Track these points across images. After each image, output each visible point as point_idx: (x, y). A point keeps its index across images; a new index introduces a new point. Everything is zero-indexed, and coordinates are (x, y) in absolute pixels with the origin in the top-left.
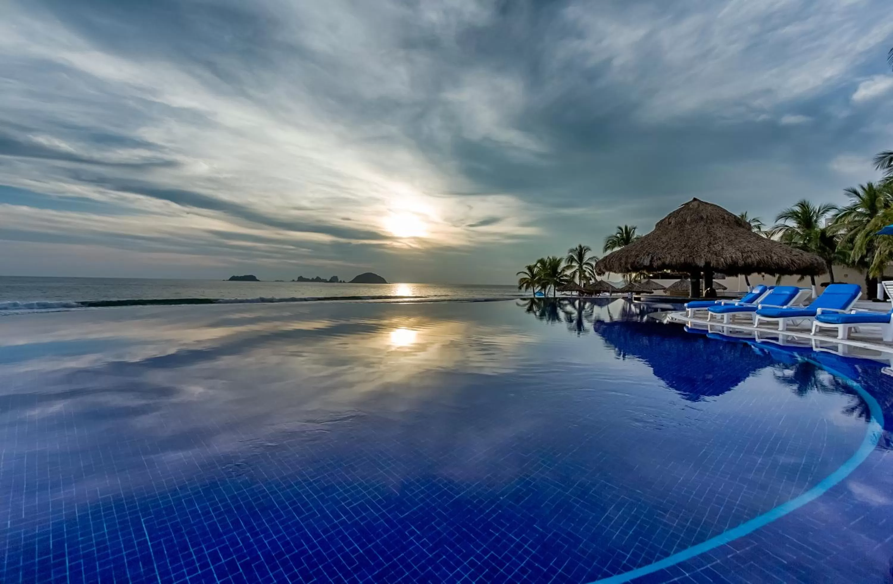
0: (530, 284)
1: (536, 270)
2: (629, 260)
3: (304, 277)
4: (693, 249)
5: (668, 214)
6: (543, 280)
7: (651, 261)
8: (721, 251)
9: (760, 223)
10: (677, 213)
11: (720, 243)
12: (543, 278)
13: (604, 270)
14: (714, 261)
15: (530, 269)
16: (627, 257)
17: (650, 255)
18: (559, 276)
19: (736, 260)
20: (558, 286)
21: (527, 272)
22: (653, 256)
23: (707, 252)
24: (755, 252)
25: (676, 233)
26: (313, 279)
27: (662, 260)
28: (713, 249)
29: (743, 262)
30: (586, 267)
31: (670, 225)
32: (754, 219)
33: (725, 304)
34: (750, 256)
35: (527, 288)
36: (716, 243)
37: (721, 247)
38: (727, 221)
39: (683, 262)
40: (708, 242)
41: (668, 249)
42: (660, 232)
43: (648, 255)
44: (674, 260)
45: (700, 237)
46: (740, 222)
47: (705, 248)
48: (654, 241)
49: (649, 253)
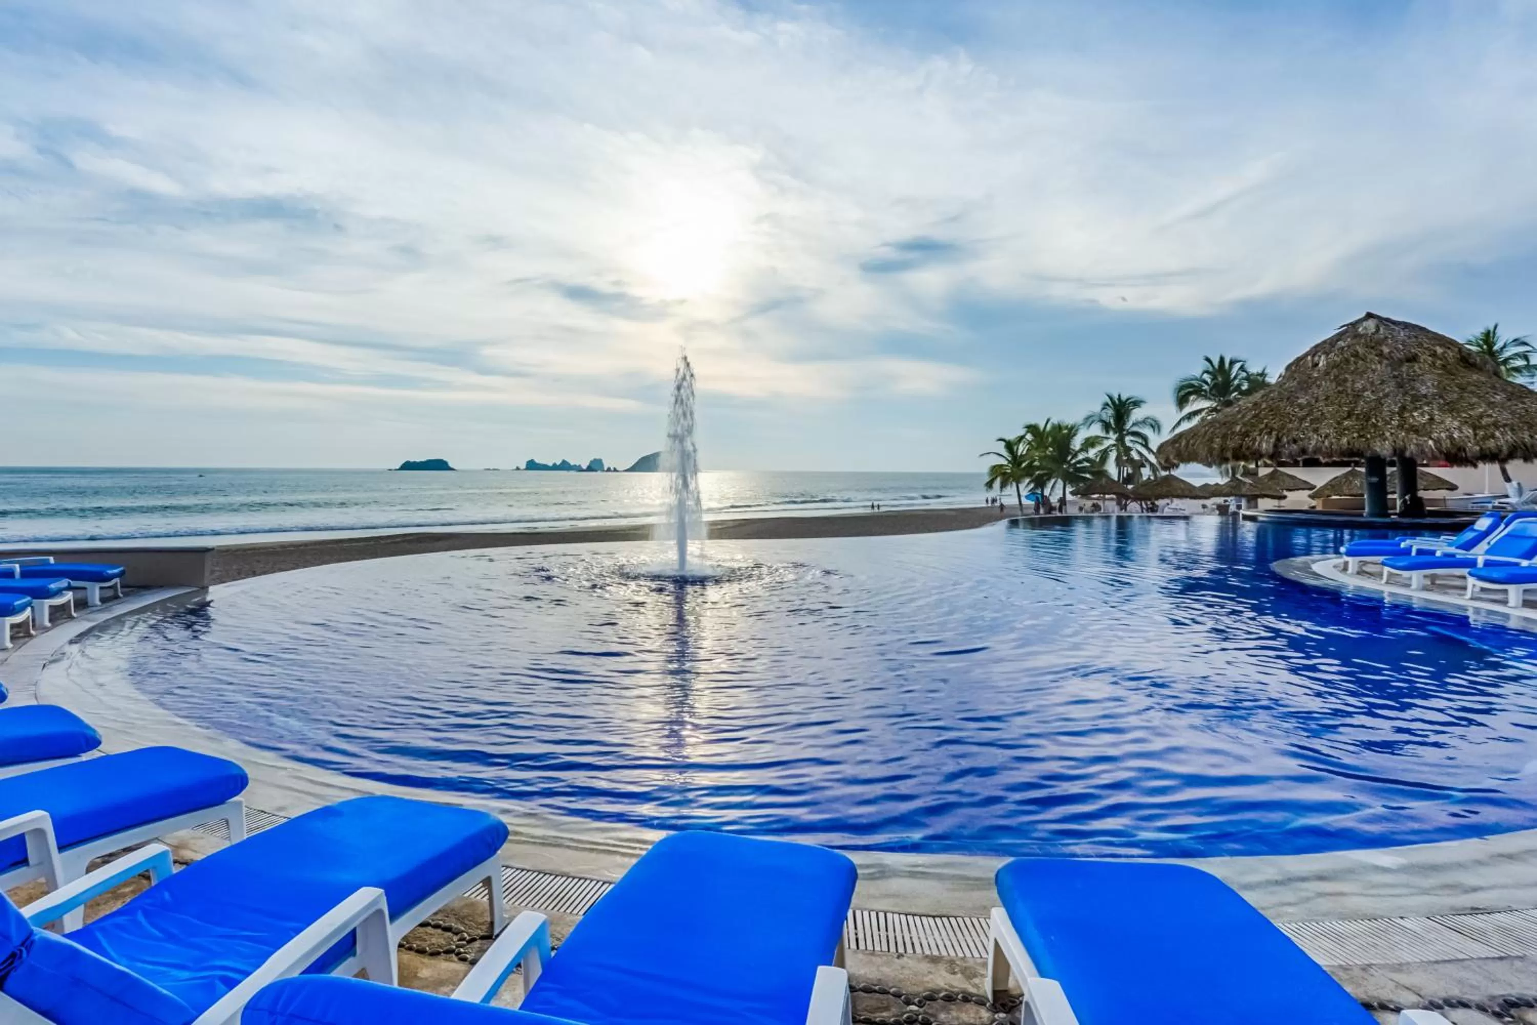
0: (1009, 478)
1: (1022, 449)
2: (1228, 443)
3: (537, 461)
4: (1367, 421)
5: (1313, 345)
6: (1038, 468)
7: (1275, 446)
8: (1427, 426)
9: (1530, 349)
10: (1330, 344)
11: (1426, 408)
12: (1036, 463)
13: (1176, 461)
14: (1412, 447)
15: (1010, 446)
16: (1224, 437)
17: (1274, 433)
18: (1074, 461)
19: (1462, 444)
20: (1071, 482)
21: (1004, 452)
22: (1280, 435)
23: (1398, 427)
24: (1505, 425)
25: (1327, 386)
26: (555, 465)
27: (1301, 443)
28: (1411, 421)
29: (1478, 448)
30: (1132, 441)
31: (1317, 369)
32: (1515, 340)
33: (1420, 552)
34: (1493, 436)
35: (1003, 485)
36: (1416, 409)
37: (1427, 417)
38: (1441, 360)
39: (1345, 447)
40: (1400, 405)
41: (1311, 420)
42: (1295, 383)
43: (1270, 433)
44: (1326, 443)
45: (1381, 394)
46: (1471, 361)
47: (1391, 419)
48: (1282, 405)
49: (1272, 430)
